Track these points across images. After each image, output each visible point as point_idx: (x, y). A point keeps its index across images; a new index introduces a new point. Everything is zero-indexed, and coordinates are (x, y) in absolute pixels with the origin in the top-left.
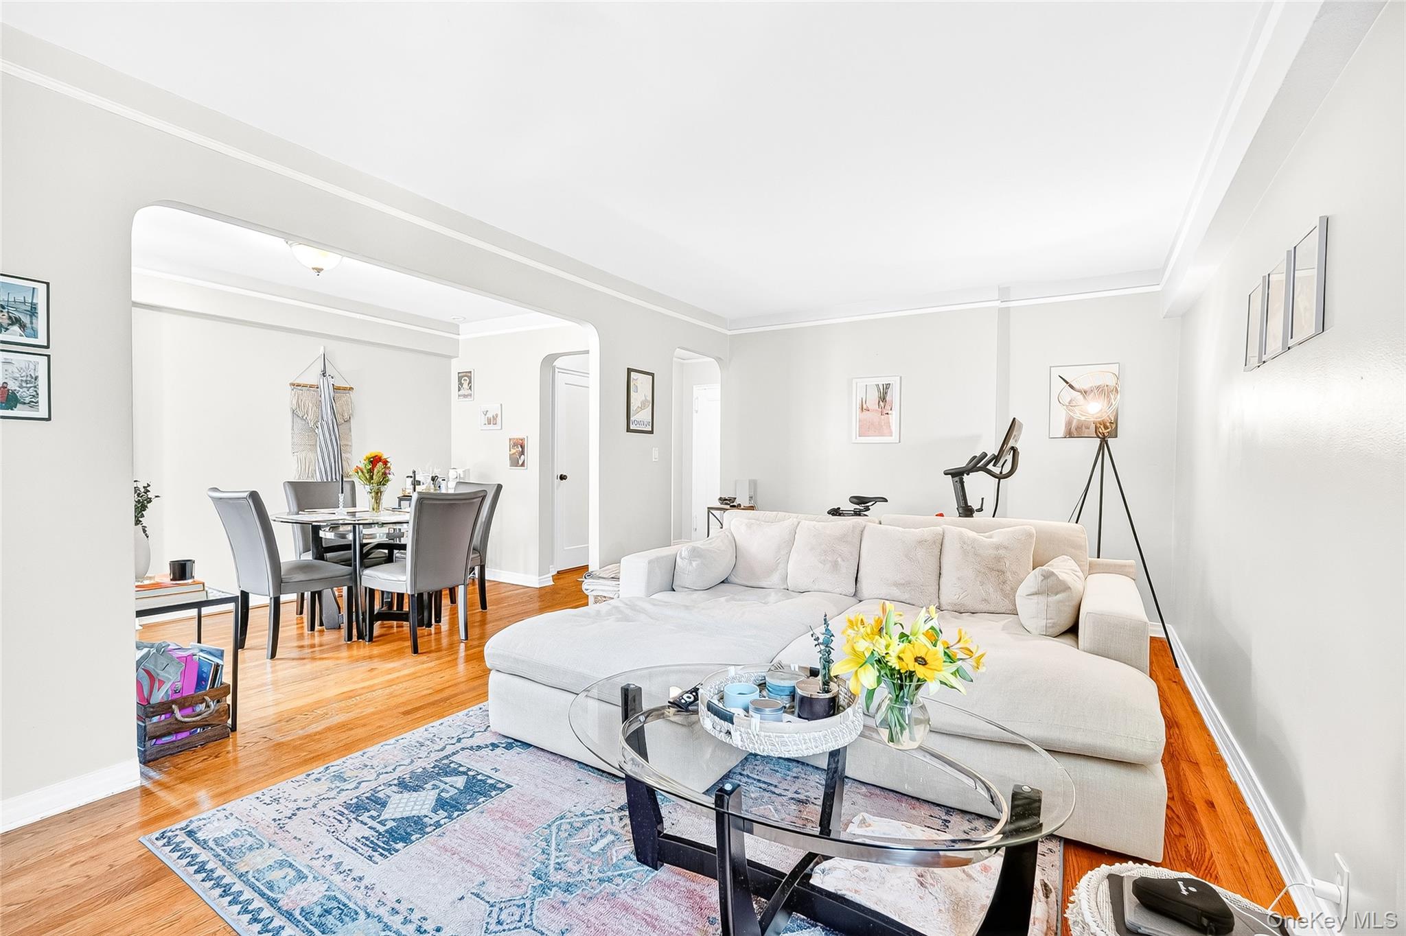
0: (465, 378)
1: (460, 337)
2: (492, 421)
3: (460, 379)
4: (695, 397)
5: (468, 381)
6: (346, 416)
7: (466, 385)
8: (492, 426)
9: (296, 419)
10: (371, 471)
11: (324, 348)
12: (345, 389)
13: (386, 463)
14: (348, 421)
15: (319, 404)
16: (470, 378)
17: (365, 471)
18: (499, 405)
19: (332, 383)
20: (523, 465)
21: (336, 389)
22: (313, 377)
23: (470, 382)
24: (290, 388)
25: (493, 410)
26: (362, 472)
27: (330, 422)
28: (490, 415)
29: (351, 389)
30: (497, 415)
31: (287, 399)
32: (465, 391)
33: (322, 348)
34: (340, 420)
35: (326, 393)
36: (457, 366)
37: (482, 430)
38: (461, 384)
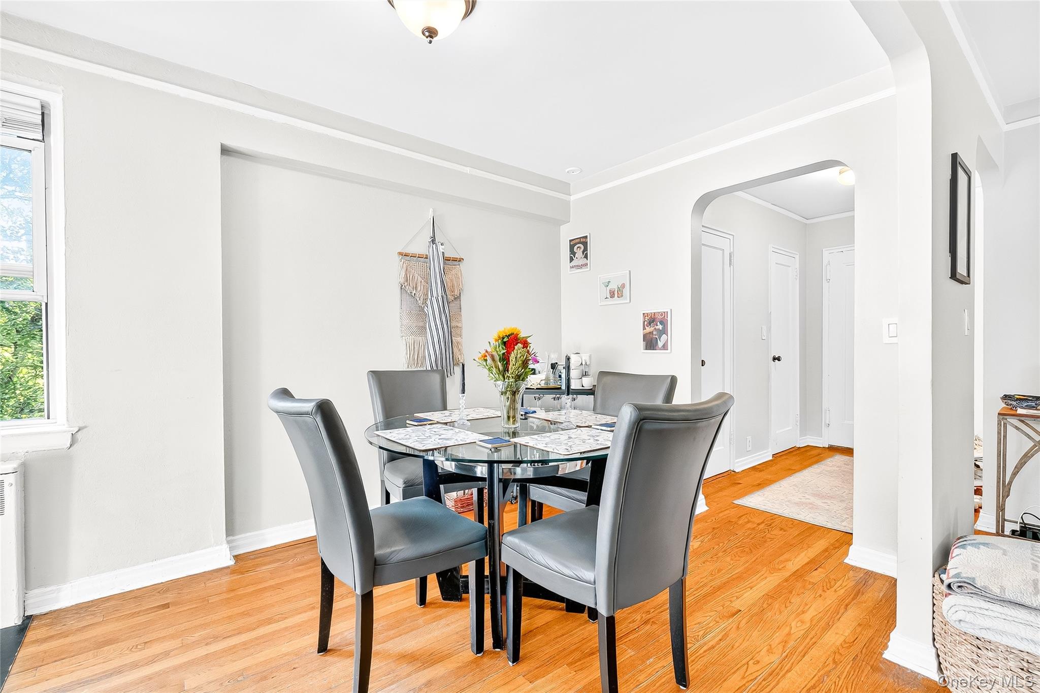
0: (580, 246)
1: (572, 198)
2: (616, 293)
3: (572, 248)
4: (825, 262)
5: (583, 247)
6: (457, 293)
7: (579, 253)
8: (616, 300)
9: (404, 295)
10: (505, 359)
11: (434, 211)
12: (455, 260)
13: (525, 344)
14: (458, 298)
15: (427, 279)
16: (585, 244)
17: (497, 358)
18: (628, 272)
19: (442, 251)
20: (665, 347)
21: (447, 260)
22: (420, 246)
23: (585, 249)
24: (397, 258)
25: (617, 278)
26: (493, 359)
27: (440, 298)
28: (613, 286)
29: (461, 260)
30: (623, 286)
31: (395, 271)
32: (579, 259)
33: (431, 210)
34: (451, 298)
35: (436, 266)
36: (569, 232)
37: (601, 306)
38: (572, 252)
